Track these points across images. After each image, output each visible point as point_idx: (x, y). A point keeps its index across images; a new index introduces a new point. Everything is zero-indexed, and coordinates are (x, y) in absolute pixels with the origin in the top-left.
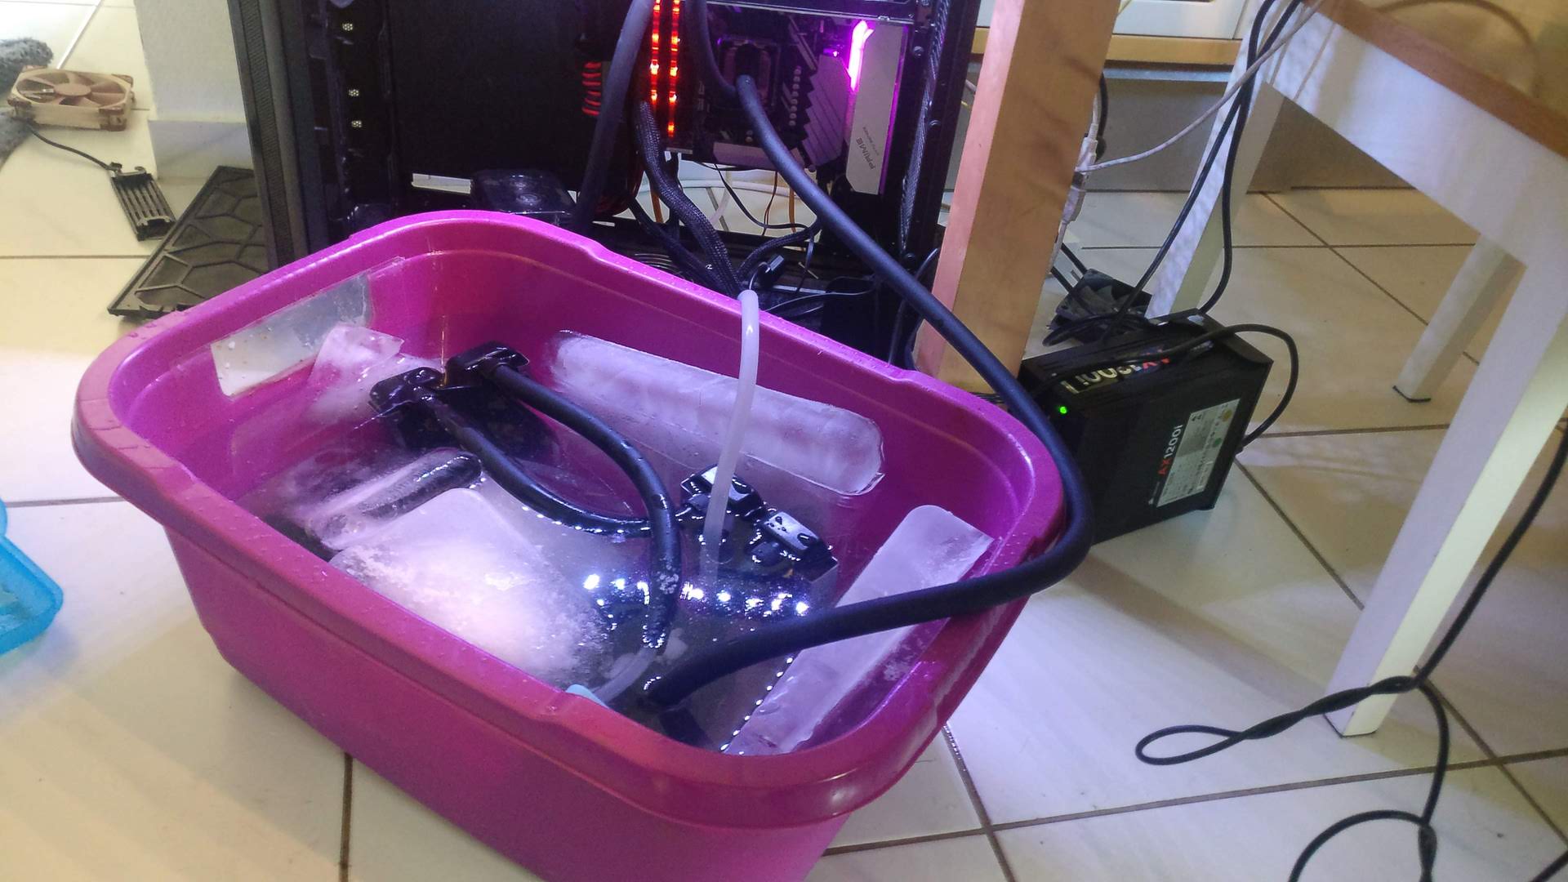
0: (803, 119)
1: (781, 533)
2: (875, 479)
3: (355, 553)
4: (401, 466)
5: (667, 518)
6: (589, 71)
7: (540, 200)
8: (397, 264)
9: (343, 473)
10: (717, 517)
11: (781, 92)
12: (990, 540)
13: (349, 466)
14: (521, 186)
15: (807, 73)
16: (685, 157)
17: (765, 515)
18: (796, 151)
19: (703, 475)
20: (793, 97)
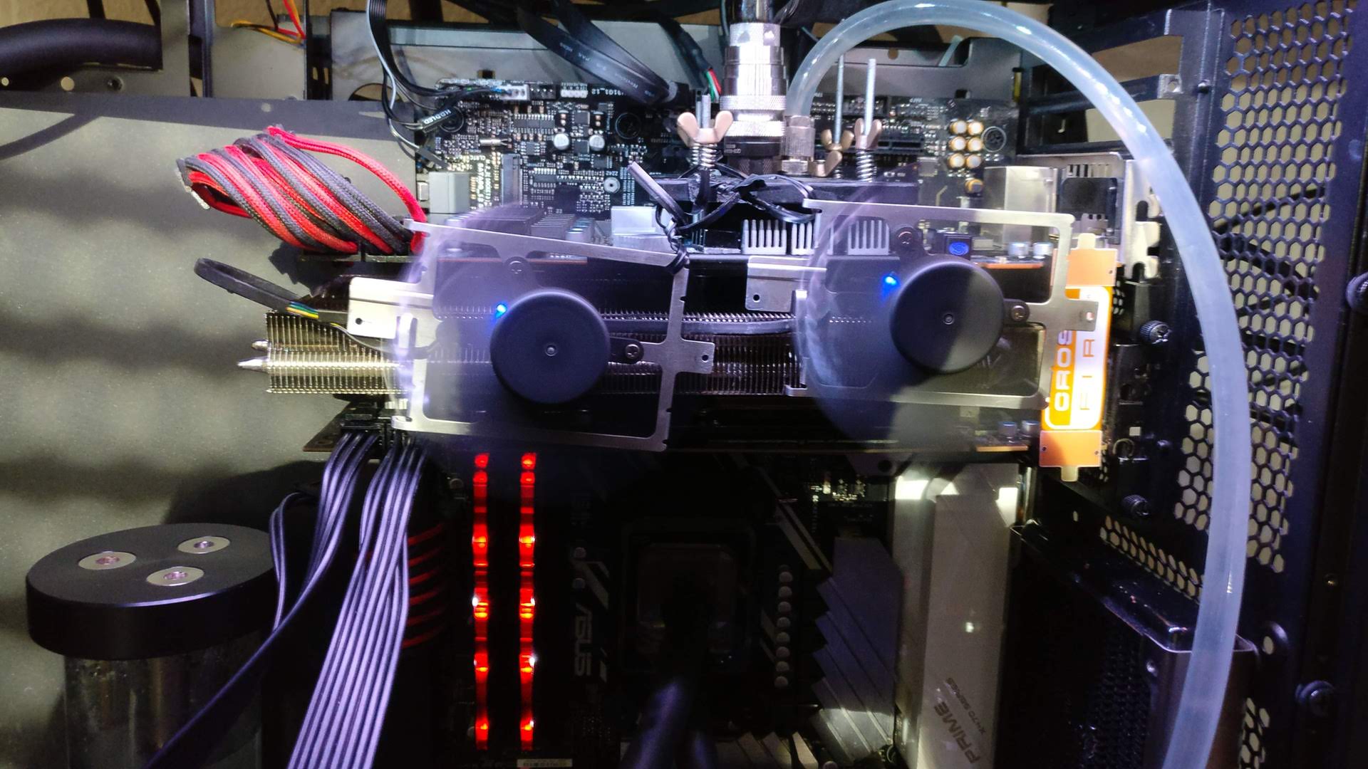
15: (807, 578)
20: (777, 629)
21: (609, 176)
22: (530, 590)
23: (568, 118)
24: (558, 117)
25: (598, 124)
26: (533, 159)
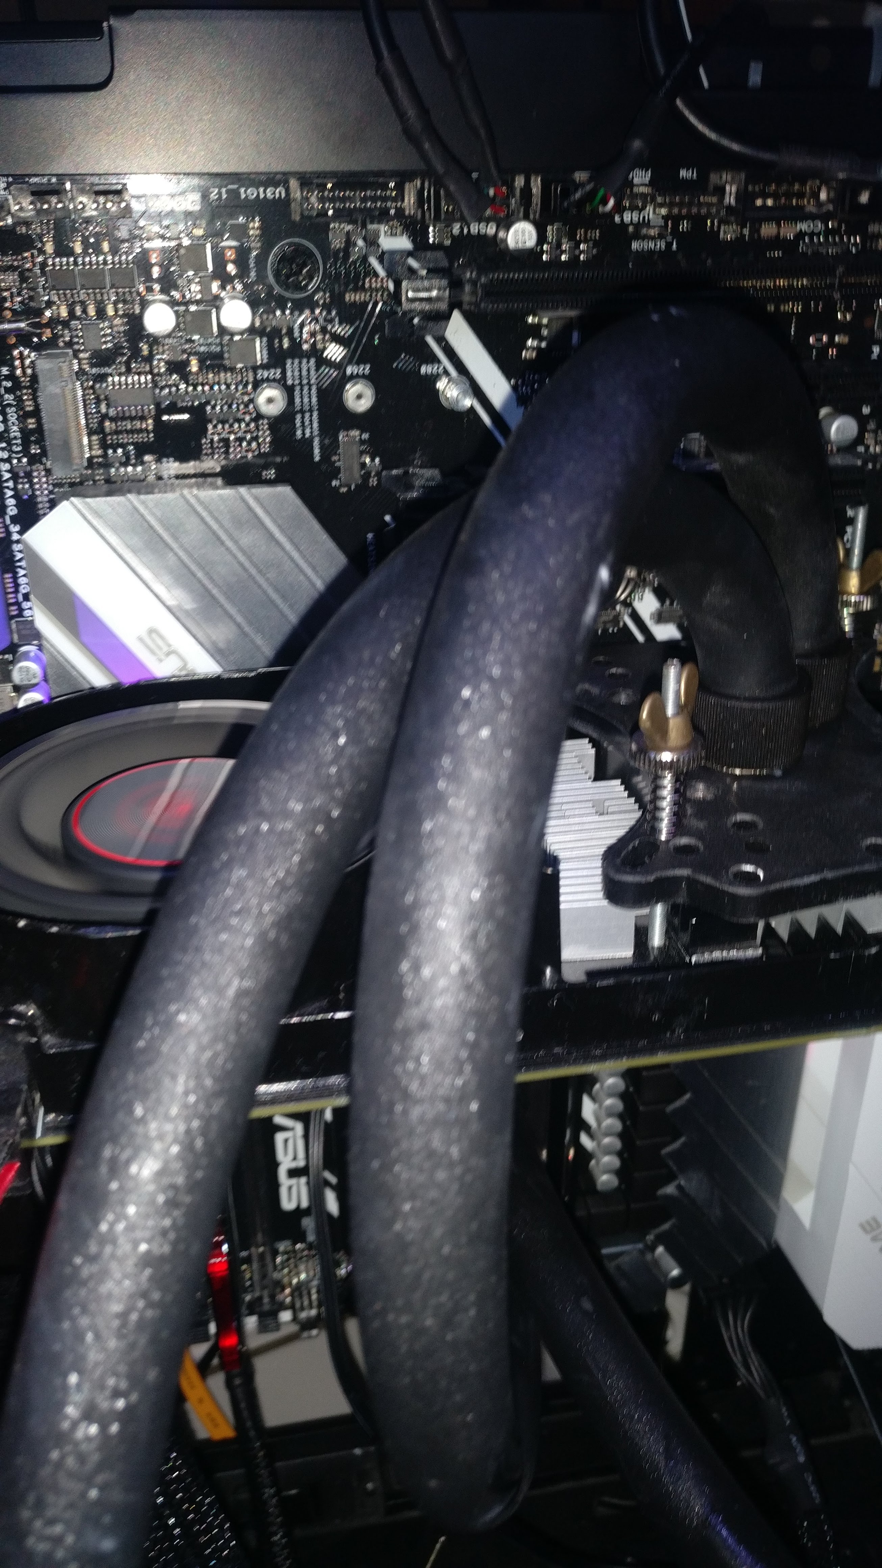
21: (263, 381)
25: (231, 268)
26: (102, 357)
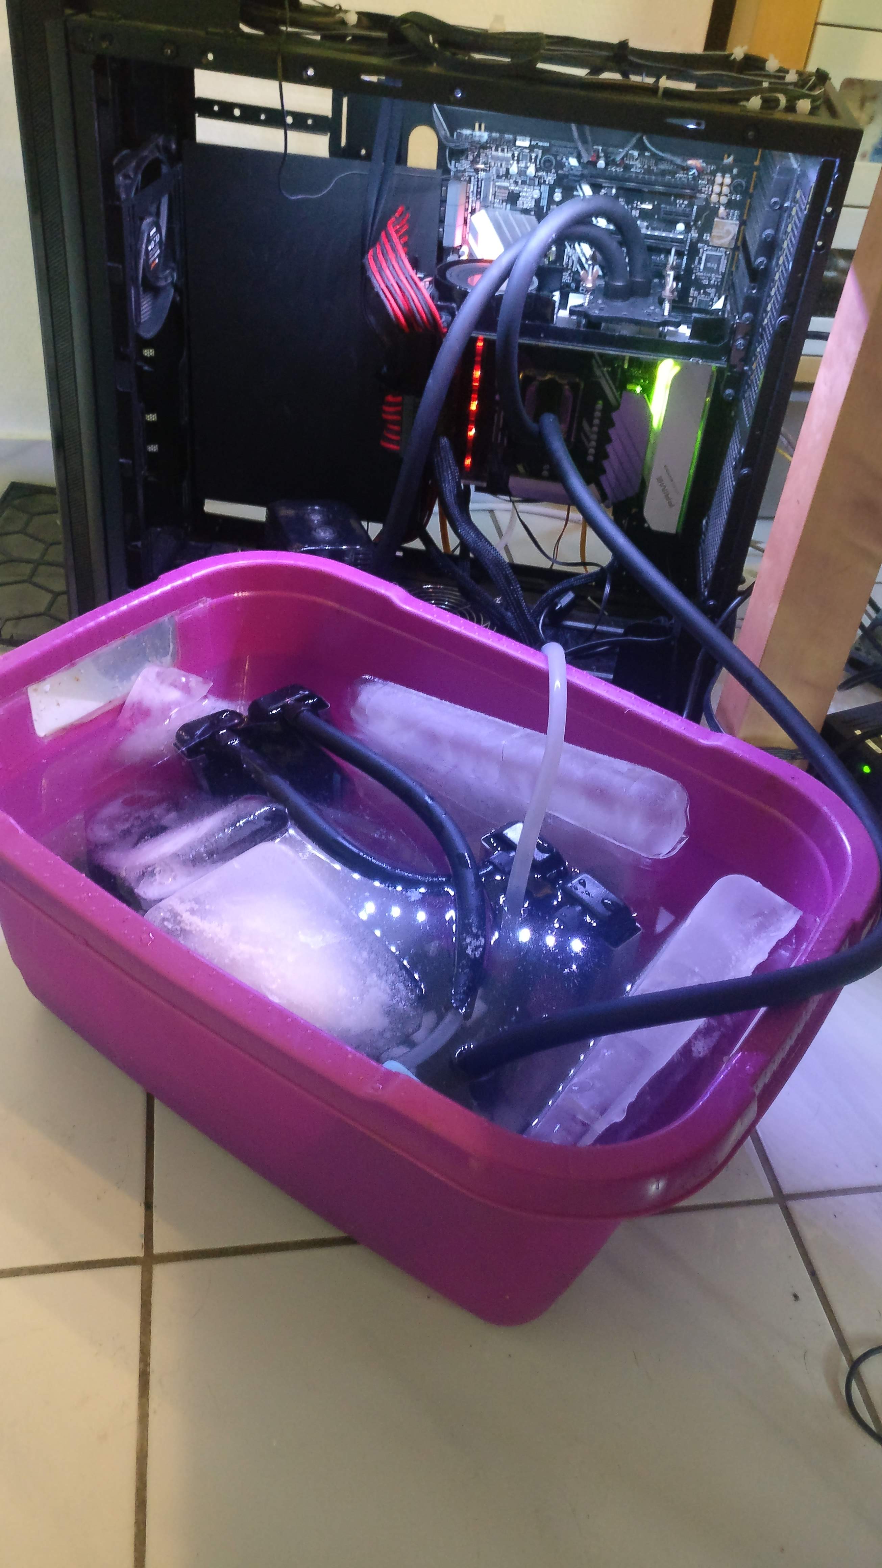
0: (601, 454)
1: (584, 896)
2: (680, 842)
3: (170, 905)
4: (211, 812)
5: (470, 877)
6: (390, 404)
7: (336, 534)
8: (204, 604)
9: (151, 817)
10: (519, 878)
11: (580, 429)
12: (800, 913)
13: (157, 811)
14: (316, 518)
15: (609, 409)
16: (478, 489)
17: (567, 876)
18: (593, 486)
19: (505, 832)
20: (592, 432)
22: (476, 396)
23: (518, 157)
24: (513, 155)
26: (499, 177)
